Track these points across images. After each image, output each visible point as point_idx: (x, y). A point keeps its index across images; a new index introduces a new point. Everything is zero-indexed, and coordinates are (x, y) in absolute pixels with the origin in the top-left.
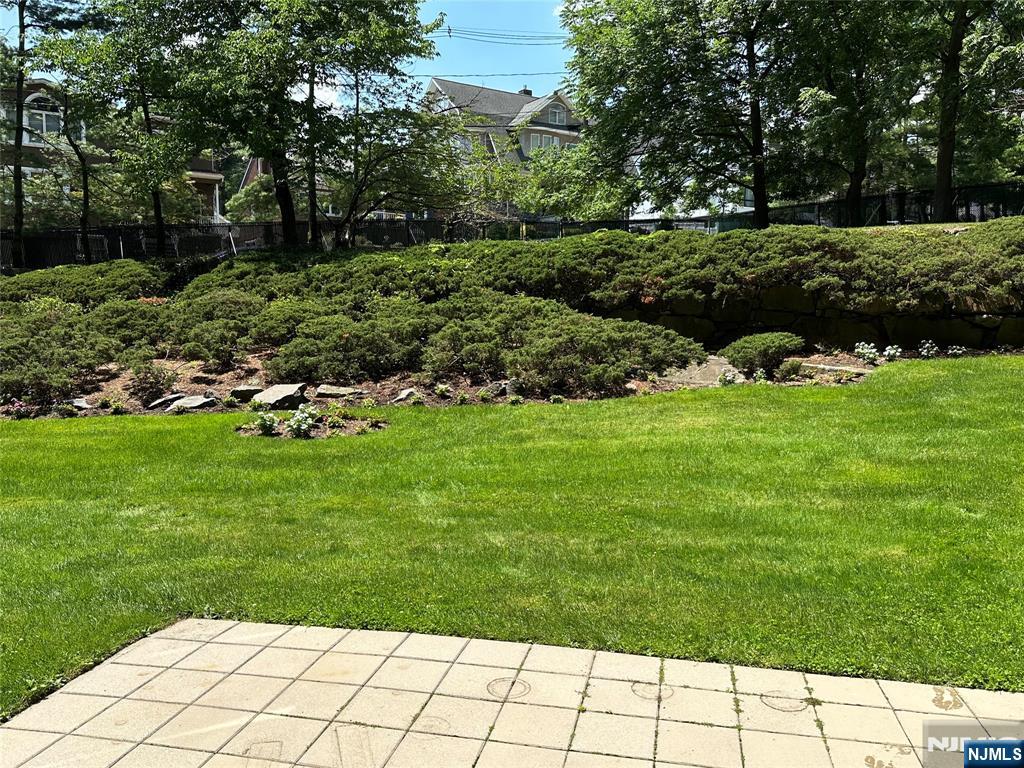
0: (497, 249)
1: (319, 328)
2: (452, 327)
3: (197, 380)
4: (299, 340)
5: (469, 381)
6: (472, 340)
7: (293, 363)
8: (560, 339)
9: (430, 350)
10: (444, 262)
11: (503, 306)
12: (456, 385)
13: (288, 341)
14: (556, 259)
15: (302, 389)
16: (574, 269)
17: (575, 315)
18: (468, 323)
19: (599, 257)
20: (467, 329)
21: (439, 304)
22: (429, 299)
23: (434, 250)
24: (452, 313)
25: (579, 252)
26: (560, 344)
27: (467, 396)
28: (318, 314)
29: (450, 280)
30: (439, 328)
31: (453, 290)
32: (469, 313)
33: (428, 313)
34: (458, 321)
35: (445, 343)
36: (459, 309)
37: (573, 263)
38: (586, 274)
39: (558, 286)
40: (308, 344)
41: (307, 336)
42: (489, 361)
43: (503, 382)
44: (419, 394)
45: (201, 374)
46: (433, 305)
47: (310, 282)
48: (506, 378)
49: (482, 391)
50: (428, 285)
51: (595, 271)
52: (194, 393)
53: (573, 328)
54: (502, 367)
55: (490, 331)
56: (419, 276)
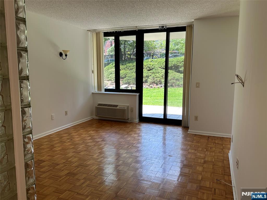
0: (162, 60)
1: (130, 75)
2: (153, 75)
3: (111, 84)
4: (127, 78)
5: (156, 85)
6: (156, 77)
7: (126, 81)
8: (172, 77)
9: (149, 79)
10: (152, 63)
11: (162, 71)
12: (154, 85)
13: (125, 78)
14: (173, 62)
15: (128, 86)
16: (176, 64)
17: (176, 73)
18: (156, 75)
19: (181, 62)
20: (156, 76)
21: (151, 71)
22: (149, 70)
23: (150, 61)
24: (153, 73)
25: (178, 61)
26: (172, 78)
27: (155, 87)
28: (130, 73)
29: (153, 67)
30: (151, 75)
31: (153, 69)
32: (156, 73)
33: (149, 73)
34: (154, 74)
35: (152, 78)
36: (154, 72)
37: (176, 63)
38: (179, 65)
39: (173, 68)
40: (129, 78)
41: (128, 77)
42: (159, 81)
43: (162, 85)
44: (147, 86)
45: (111, 83)
46: (150, 71)
47: (127, 67)
48: (162, 84)
49: (158, 86)
50: (149, 68)
51: (180, 65)
52: (111, 86)
53: (174, 75)
54: (162, 82)
55: (160, 76)
56: (147, 66)
